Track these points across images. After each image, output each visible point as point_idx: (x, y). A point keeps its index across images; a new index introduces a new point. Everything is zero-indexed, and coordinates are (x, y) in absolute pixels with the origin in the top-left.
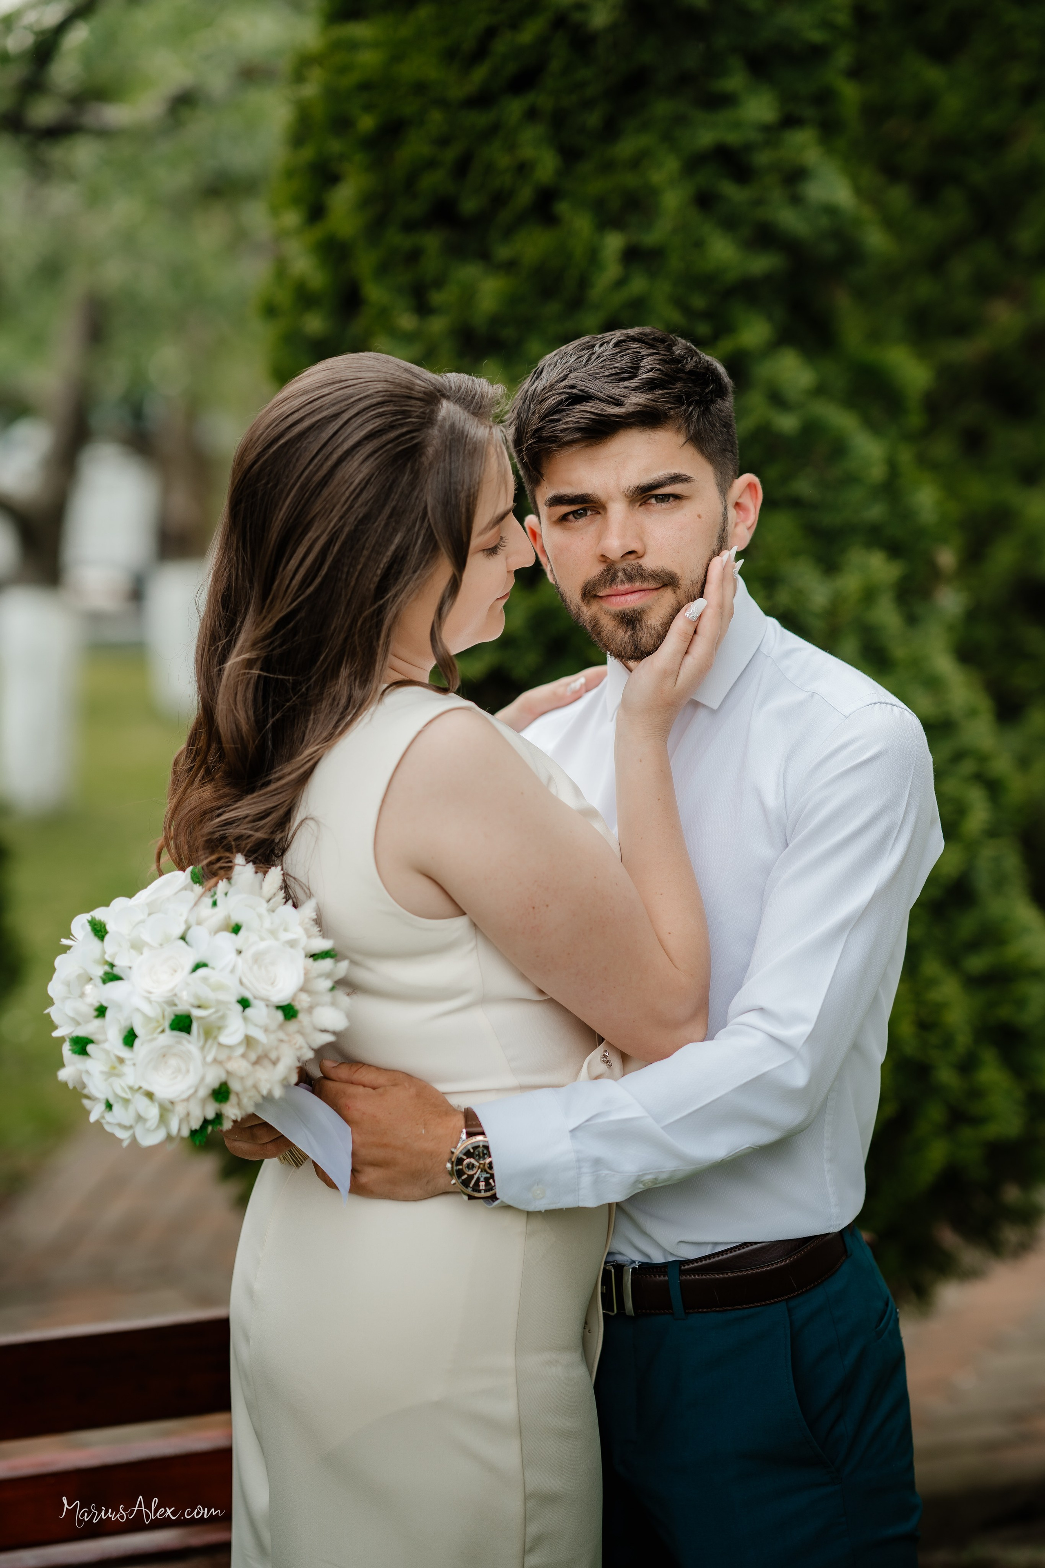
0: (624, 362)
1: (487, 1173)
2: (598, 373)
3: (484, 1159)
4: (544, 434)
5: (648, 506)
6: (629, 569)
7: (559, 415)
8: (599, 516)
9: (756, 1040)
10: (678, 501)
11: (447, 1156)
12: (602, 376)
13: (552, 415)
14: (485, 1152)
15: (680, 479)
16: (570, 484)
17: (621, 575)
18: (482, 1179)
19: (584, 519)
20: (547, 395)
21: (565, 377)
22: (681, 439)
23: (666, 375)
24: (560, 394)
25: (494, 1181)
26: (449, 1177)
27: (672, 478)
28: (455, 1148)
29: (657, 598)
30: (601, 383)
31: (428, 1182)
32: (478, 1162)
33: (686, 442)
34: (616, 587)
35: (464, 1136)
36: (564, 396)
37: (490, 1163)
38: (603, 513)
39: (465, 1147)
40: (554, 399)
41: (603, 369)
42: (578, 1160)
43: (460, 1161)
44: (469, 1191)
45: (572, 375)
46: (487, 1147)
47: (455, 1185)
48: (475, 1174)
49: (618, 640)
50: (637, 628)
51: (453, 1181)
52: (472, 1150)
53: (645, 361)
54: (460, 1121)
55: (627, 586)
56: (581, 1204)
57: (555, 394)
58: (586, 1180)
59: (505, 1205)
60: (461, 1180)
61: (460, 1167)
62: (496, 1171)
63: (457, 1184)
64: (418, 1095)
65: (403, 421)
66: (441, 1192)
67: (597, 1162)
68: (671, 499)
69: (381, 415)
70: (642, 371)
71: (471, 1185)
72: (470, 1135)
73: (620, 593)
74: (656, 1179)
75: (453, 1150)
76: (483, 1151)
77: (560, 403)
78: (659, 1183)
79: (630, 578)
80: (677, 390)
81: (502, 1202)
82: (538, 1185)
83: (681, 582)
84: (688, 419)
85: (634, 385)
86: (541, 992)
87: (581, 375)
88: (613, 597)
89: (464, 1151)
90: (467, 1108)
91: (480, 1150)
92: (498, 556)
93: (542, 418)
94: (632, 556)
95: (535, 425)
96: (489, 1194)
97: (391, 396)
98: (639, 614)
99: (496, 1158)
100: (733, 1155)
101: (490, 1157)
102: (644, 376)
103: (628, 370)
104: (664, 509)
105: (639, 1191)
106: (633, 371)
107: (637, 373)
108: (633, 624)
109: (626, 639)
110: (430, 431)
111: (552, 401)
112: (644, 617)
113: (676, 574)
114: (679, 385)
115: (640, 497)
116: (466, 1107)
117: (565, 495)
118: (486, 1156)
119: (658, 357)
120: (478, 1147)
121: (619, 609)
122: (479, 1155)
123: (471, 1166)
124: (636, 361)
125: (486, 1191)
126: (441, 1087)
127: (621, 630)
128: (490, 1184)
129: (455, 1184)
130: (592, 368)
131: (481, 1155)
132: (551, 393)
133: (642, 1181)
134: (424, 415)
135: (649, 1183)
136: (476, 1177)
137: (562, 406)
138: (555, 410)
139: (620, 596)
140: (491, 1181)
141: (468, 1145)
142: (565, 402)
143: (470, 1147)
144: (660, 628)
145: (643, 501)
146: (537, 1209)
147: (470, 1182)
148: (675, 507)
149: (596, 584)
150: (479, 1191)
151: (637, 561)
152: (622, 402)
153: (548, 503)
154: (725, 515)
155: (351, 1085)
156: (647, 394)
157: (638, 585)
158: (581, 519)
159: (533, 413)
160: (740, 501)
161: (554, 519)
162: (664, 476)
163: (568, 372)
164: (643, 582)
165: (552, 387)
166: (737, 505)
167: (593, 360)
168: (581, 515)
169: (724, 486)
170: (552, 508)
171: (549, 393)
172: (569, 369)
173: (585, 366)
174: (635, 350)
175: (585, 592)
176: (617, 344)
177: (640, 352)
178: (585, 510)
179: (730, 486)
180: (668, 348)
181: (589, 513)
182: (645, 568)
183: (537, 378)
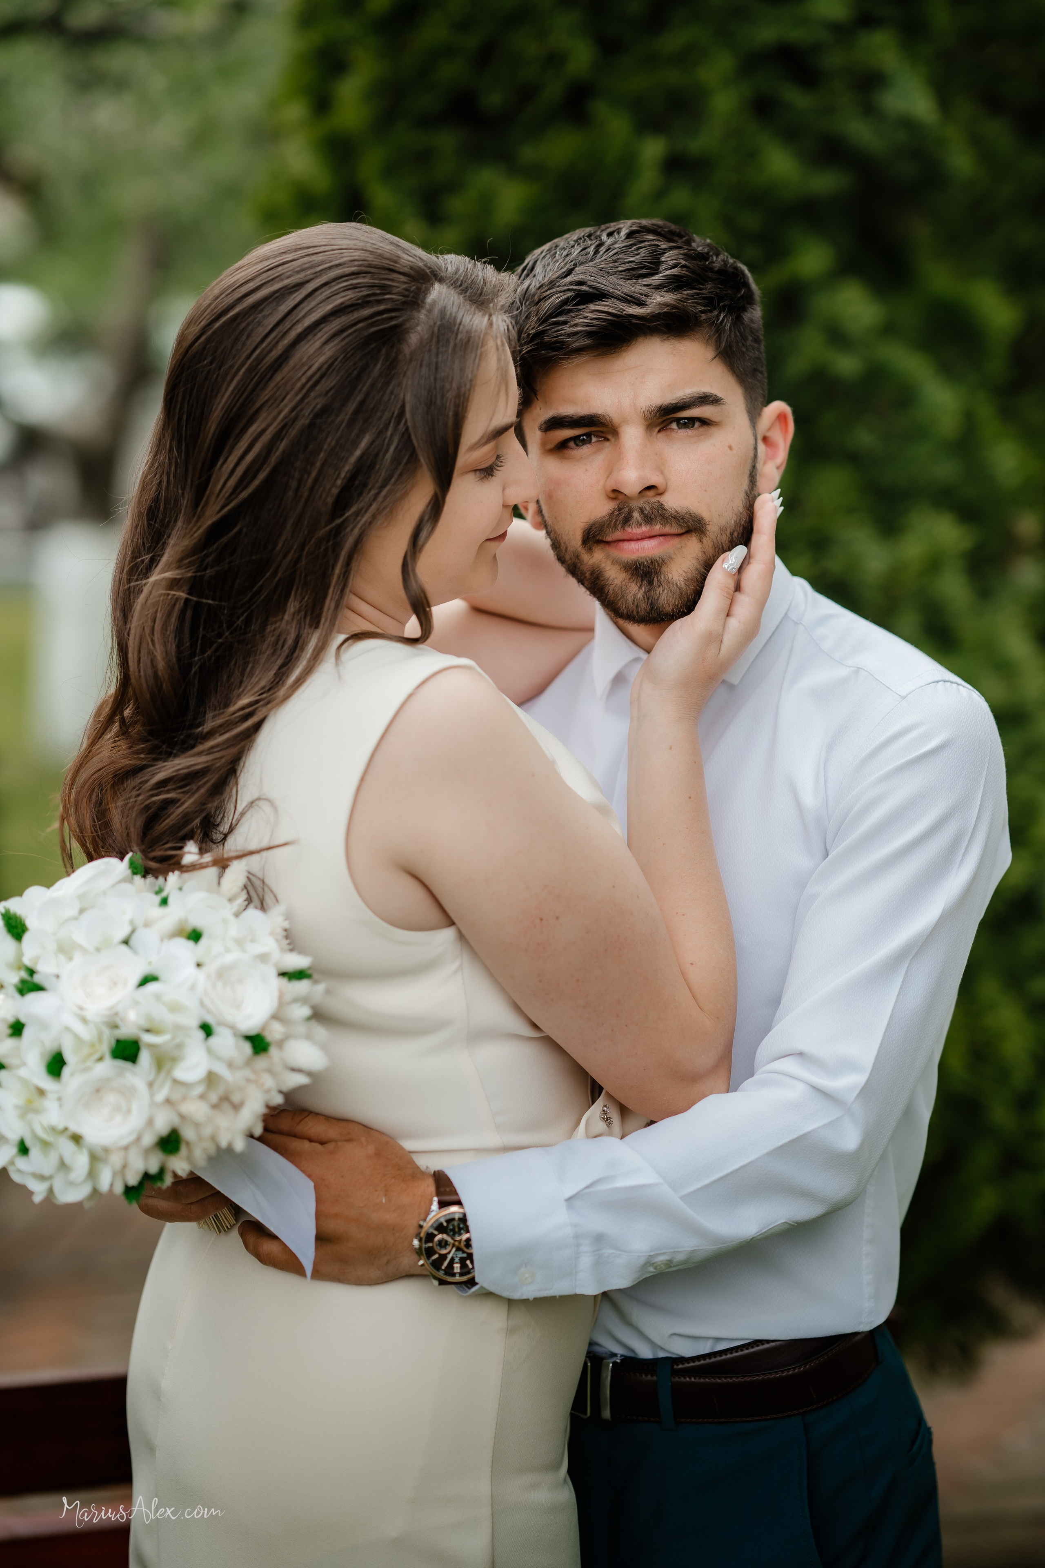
0: (641, 255)
1: (464, 1252)
2: (612, 268)
3: (460, 1234)
4: (547, 339)
5: (668, 432)
6: (647, 508)
7: (565, 316)
8: (607, 444)
9: (795, 1092)
10: (706, 427)
11: (413, 1230)
12: (616, 272)
13: (556, 316)
14: (461, 1226)
15: (711, 399)
16: (573, 402)
17: (636, 515)
18: (457, 1260)
19: (589, 446)
20: (547, 293)
21: (569, 272)
22: (710, 353)
23: (693, 272)
24: (564, 291)
25: (472, 1262)
26: (415, 1257)
27: (701, 398)
28: (425, 1220)
29: (679, 546)
30: (616, 279)
31: (388, 1262)
32: (452, 1239)
33: (715, 357)
34: (629, 530)
35: (435, 1206)
36: (570, 294)
37: (468, 1240)
38: (613, 440)
39: (437, 1220)
40: (557, 298)
41: (616, 264)
42: (577, 1237)
43: (430, 1237)
44: (441, 1274)
45: (579, 269)
46: (464, 1219)
47: (423, 1267)
48: (449, 1253)
49: (630, 598)
50: (655, 583)
51: (421, 1262)
52: (445, 1224)
53: (667, 255)
54: (429, 1187)
55: (645, 529)
56: (579, 1291)
57: (557, 292)
58: (586, 1261)
59: (484, 1292)
60: (431, 1261)
61: (430, 1245)
62: (475, 1250)
63: (426, 1265)
64: (378, 1154)
65: (380, 297)
66: (404, 1275)
67: (599, 1239)
68: (697, 424)
69: (354, 287)
70: (663, 266)
71: (443, 1268)
72: (442, 1205)
73: (635, 538)
74: (670, 1261)
75: (422, 1223)
76: (459, 1225)
77: (566, 302)
78: (674, 1266)
79: (648, 519)
80: (707, 291)
81: (482, 1287)
82: (526, 1267)
83: (709, 528)
84: (718, 329)
85: (656, 282)
86: (535, 1026)
87: (591, 269)
88: (626, 543)
89: (435, 1225)
90: (438, 1171)
91: (456, 1223)
92: (494, 478)
93: (543, 320)
94: (651, 493)
95: (533, 328)
96: (464, 1278)
97: (370, 266)
98: (659, 564)
99: (477, 1232)
100: (765, 1232)
101: (468, 1231)
102: (668, 272)
103: (647, 266)
104: (690, 437)
105: (648, 1275)
106: (652, 266)
107: (659, 269)
108: (649, 577)
109: (640, 595)
110: (415, 314)
111: (555, 300)
112: (664, 569)
113: (702, 518)
114: (709, 286)
115: (661, 420)
116: (436, 1169)
117: (567, 416)
118: (462, 1231)
119: (682, 251)
120: (453, 1219)
121: (633, 557)
122: (453, 1230)
123: (443, 1244)
124: (656, 255)
125: (461, 1275)
126: (408, 1145)
127: (633, 585)
128: (467, 1266)
129: (423, 1265)
130: (602, 261)
131: (457, 1230)
132: (553, 290)
133: (653, 1263)
134: (406, 293)
135: (662, 1266)
136: (449, 1257)
137: (569, 306)
138: (560, 309)
139: (635, 542)
140: (468, 1262)
141: (441, 1217)
142: (572, 300)
143: (443, 1220)
144: (683, 585)
145: (662, 426)
146: (524, 1297)
147: (442, 1264)
148: (702, 435)
149: (604, 525)
150: (454, 1275)
151: (658, 498)
152: (643, 301)
153: (543, 427)
154: (756, 449)
155: (294, 1139)
156: (673, 294)
157: (658, 528)
158: (585, 447)
159: (527, 317)
160: (769, 434)
161: (550, 446)
162: (692, 395)
163: (572, 267)
164: (664, 525)
165: (552, 283)
166: (765, 439)
167: (601, 253)
168: (584, 442)
169: (754, 415)
170: (548, 433)
171: (549, 292)
172: (573, 263)
173: (592, 260)
174: (653, 243)
175: (588, 536)
176: (629, 235)
177: (659, 246)
178: (589, 435)
179: (760, 415)
180: (689, 242)
181: (594, 439)
182: (666, 507)
183: (527, 275)
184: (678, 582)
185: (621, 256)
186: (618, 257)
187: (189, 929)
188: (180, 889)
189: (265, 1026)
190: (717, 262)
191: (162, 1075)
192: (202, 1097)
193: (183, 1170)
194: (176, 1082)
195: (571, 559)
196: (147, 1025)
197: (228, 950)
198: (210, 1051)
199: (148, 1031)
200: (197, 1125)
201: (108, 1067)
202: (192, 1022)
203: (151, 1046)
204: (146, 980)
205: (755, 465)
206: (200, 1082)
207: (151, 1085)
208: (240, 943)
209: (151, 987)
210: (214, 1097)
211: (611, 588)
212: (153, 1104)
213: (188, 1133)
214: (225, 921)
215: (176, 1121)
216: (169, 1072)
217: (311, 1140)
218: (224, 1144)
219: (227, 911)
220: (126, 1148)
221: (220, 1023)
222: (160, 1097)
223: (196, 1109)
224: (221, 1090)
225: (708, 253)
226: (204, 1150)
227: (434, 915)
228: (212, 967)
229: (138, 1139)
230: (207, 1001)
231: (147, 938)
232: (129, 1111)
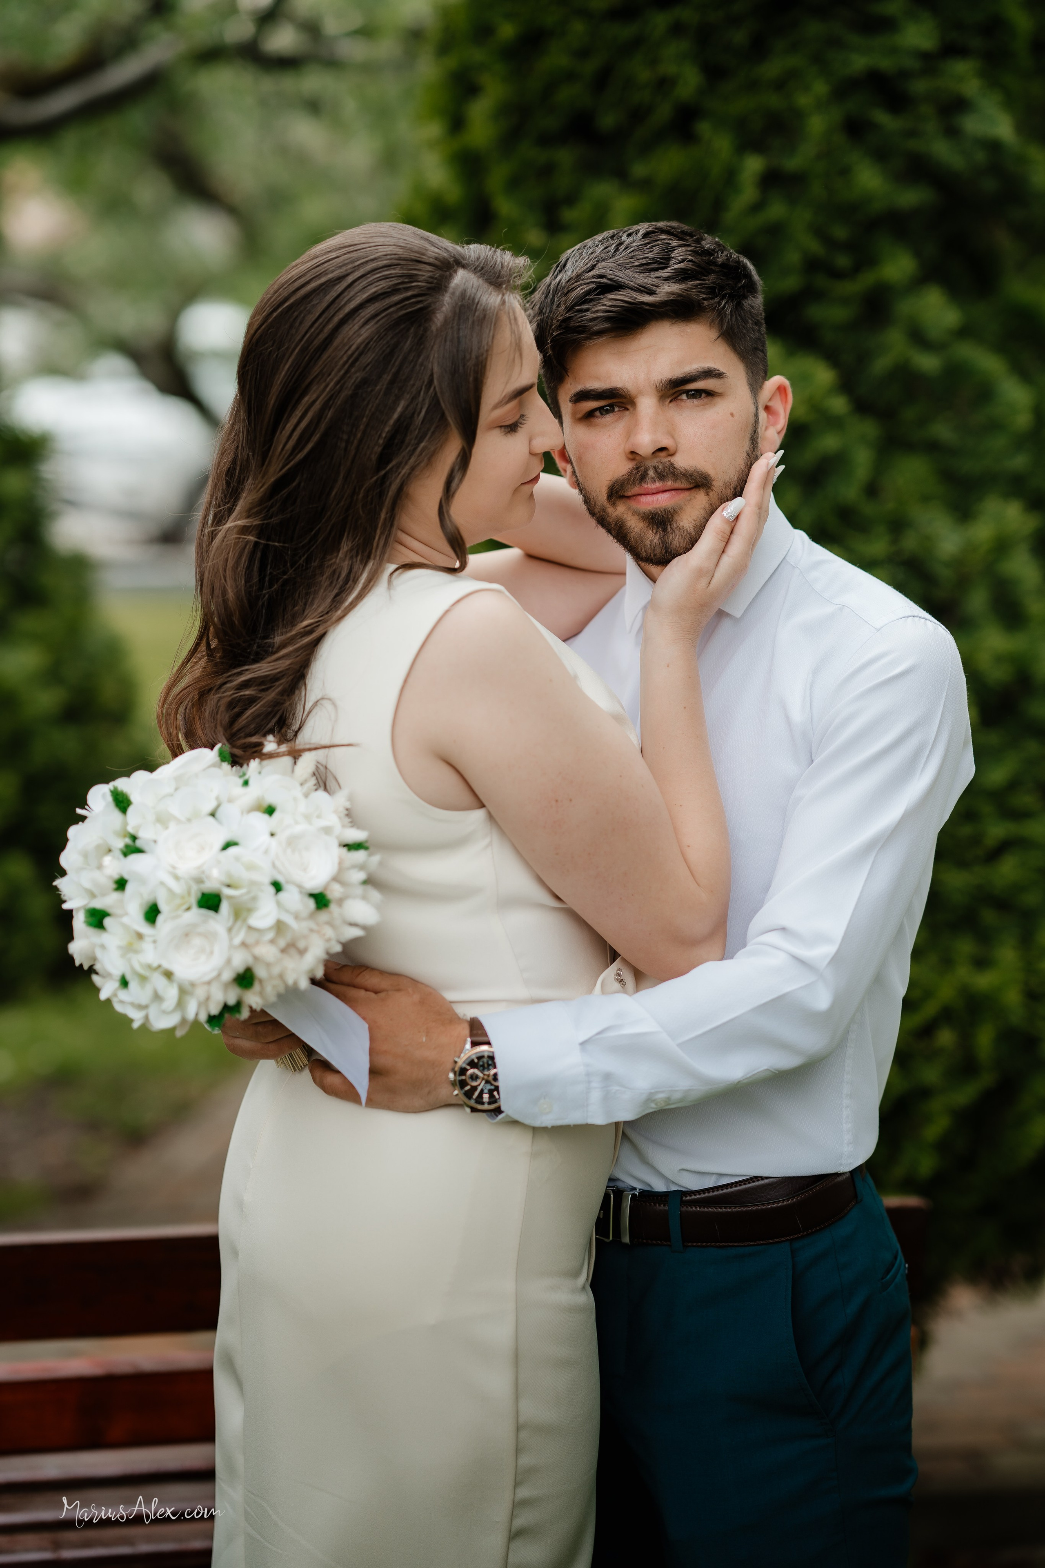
0: (654, 252)
1: (492, 1085)
2: (628, 263)
3: (489, 1070)
4: (572, 324)
5: (678, 402)
6: (660, 467)
7: (588, 305)
8: (627, 413)
9: (778, 959)
10: (710, 398)
11: (450, 1065)
12: (632, 266)
13: (580, 305)
14: (490, 1062)
15: (714, 373)
16: (598, 378)
17: (651, 473)
18: (486, 1091)
19: (611, 415)
20: (574, 285)
21: (593, 267)
22: (713, 334)
23: (698, 266)
24: (588, 283)
25: (498, 1094)
26: (451, 1088)
27: (705, 372)
28: (459, 1057)
29: (689, 498)
30: (631, 273)
31: (429, 1093)
32: (482, 1073)
33: (719, 337)
34: (645, 486)
35: (468, 1046)
36: (592, 286)
37: (495, 1075)
38: (631, 409)
39: (469, 1057)
40: (581, 289)
41: (632, 260)
42: (588, 1074)
43: (463, 1071)
44: (472, 1103)
45: (600, 265)
46: (492, 1058)
47: (457, 1097)
48: (479, 1085)
49: (647, 543)
50: (669, 530)
51: (456, 1092)
52: (476, 1061)
53: (676, 252)
54: (465, 1030)
55: (658, 485)
56: (590, 1121)
57: (581, 285)
58: (596, 1096)
59: (510, 1120)
60: (463, 1091)
61: (463, 1077)
62: (501, 1083)
63: (460, 1095)
64: (422, 1002)
66: (443, 1104)
67: (607, 1077)
68: (703, 395)
70: (673, 261)
71: (474, 1097)
72: (474, 1044)
73: (651, 492)
74: (669, 1098)
75: (456, 1059)
76: (488, 1062)
77: (589, 292)
78: (673, 1104)
79: (661, 476)
80: (710, 281)
81: (507, 1116)
82: (545, 1098)
83: (714, 483)
84: (721, 314)
85: (666, 275)
86: (557, 898)
87: (610, 265)
88: (643, 496)
89: (467, 1062)
90: (473, 1018)
91: (485, 1060)
92: (517, 434)
93: (569, 309)
94: (663, 454)
95: (561, 316)
96: (492, 1107)
98: (671, 514)
99: (502, 1069)
100: (750, 1077)
101: (495, 1067)
102: (676, 266)
103: (659, 261)
104: (696, 406)
105: (650, 1111)
106: (664, 261)
107: (669, 264)
108: (664, 524)
109: (656, 541)
111: (579, 291)
112: (676, 518)
113: (709, 475)
114: (712, 277)
115: (671, 392)
116: (473, 1016)
117: (593, 390)
118: (491, 1067)
119: (689, 248)
120: (483, 1057)
121: (649, 508)
122: (483, 1066)
123: (474, 1077)
124: (667, 252)
125: (489, 1103)
126: (450, 996)
127: (650, 532)
128: (494, 1096)
129: (457, 1095)
130: (621, 258)
131: (486, 1065)
132: (578, 283)
133: (654, 1100)
135: (662, 1102)
136: (479, 1089)
137: (591, 296)
138: (585, 299)
139: (651, 495)
140: (495, 1093)
141: (472, 1054)
142: (594, 291)
143: (474, 1057)
144: (692, 531)
145: (673, 397)
146: (544, 1125)
147: (473, 1094)
148: (707, 404)
149: (624, 482)
150: (483, 1103)
151: (669, 459)
152: (653, 291)
153: (573, 398)
154: (757, 416)
155: (352, 988)
156: (680, 284)
157: (669, 483)
158: (608, 416)
159: (558, 306)
160: (770, 404)
161: (579, 416)
162: (697, 370)
163: (596, 263)
164: (675, 481)
165: (578, 277)
166: (767, 408)
167: (621, 250)
168: (608, 412)
169: (755, 386)
170: (578, 404)
171: (575, 284)
172: (596, 260)
173: (613, 256)
174: (665, 241)
175: (612, 492)
176: (645, 236)
177: (670, 244)
178: (612, 406)
179: (761, 387)
180: (698, 241)
181: (616, 409)
182: (676, 466)
183: (560, 271)
184: (688, 528)
185: (637, 253)
186: (634, 254)
187: (265, 805)
188: (260, 773)
189: (326, 887)
190: (721, 258)
191: (239, 923)
192: (272, 941)
193: (257, 1003)
194: (250, 928)
195: (599, 512)
196: (228, 881)
197: (297, 823)
198: (279, 904)
199: (229, 886)
200: (268, 965)
201: (197, 914)
202: (266, 880)
203: (230, 898)
204: (227, 846)
205: (756, 429)
206: (270, 929)
207: (230, 930)
208: (307, 818)
209: (232, 850)
210: (282, 943)
211: (632, 535)
212: (231, 947)
213: (260, 972)
214: (295, 799)
215: (250, 961)
216: (245, 920)
217: (367, 990)
218: (290, 982)
219: (298, 792)
220: (209, 983)
221: (287, 882)
222: (237, 941)
223: (267, 951)
224: (289, 937)
225: (713, 250)
226: (274, 987)
227: (467, 797)
228: (282, 836)
229: (219, 975)
230: (278, 864)
231: (229, 811)
232: (212, 953)
